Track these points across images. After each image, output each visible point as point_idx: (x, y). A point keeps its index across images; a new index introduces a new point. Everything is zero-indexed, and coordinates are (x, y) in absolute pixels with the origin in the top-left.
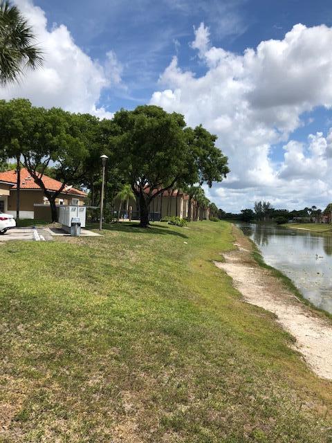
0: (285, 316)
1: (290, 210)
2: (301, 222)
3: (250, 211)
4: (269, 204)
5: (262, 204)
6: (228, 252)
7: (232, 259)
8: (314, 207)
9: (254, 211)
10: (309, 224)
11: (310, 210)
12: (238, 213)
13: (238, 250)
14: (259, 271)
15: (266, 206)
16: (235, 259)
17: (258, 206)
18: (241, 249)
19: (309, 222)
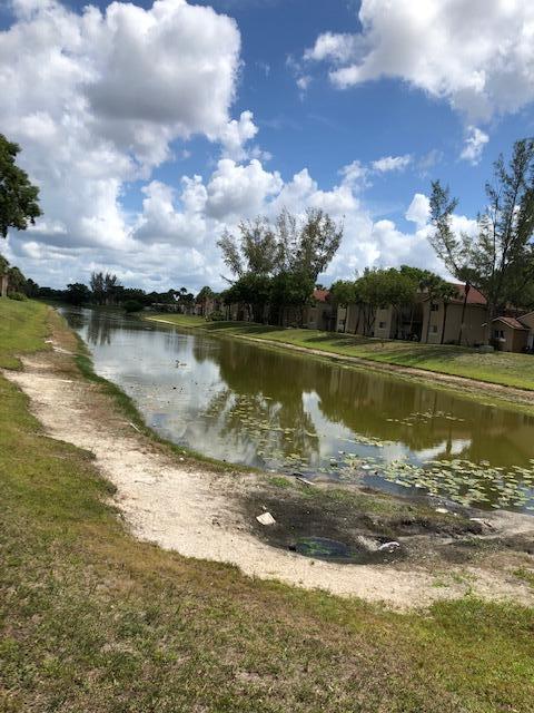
0: (109, 454)
1: (148, 291)
2: (163, 311)
3: (82, 287)
4: (115, 278)
5: (104, 278)
6: (32, 354)
7: (36, 366)
8: (184, 290)
9: (90, 288)
10: (175, 315)
11: (178, 294)
12: (62, 289)
13: (52, 350)
14: (81, 386)
15: (111, 281)
16: (42, 366)
17: (97, 280)
18: (57, 349)
19: (175, 312)
